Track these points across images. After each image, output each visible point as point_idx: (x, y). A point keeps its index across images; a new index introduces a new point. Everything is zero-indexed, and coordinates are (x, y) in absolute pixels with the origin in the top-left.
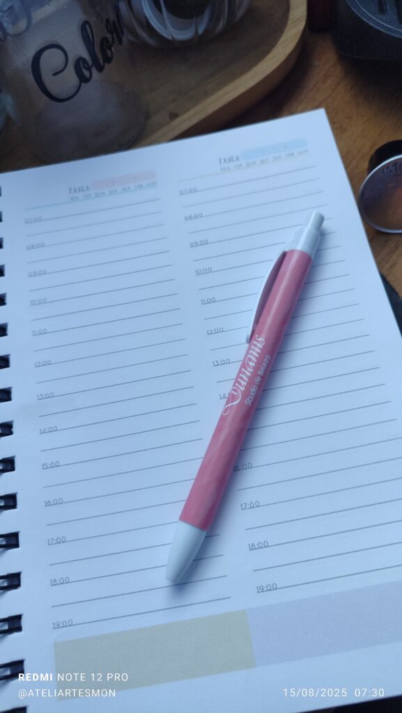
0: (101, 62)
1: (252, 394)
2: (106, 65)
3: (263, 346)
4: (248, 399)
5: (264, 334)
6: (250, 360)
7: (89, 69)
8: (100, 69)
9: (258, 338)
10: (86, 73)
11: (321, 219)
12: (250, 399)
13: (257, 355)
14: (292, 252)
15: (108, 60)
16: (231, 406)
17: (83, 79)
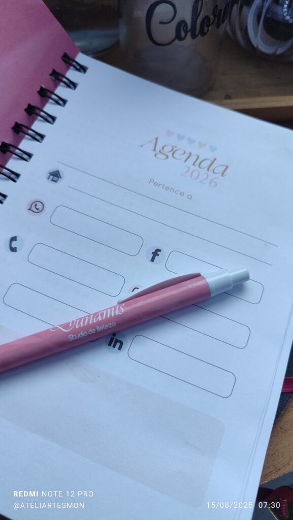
0: (197, 33)
1: (79, 336)
2: (199, 36)
3: (119, 314)
4: (73, 336)
5: (128, 308)
6: (102, 315)
7: (186, 32)
8: (194, 36)
9: (122, 307)
10: (183, 34)
11: (246, 278)
12: (74, 337)
13: (108, 316)
14: (203, 278)
15: (203, 33)
16: (60, 329)
17: (178, 37)
